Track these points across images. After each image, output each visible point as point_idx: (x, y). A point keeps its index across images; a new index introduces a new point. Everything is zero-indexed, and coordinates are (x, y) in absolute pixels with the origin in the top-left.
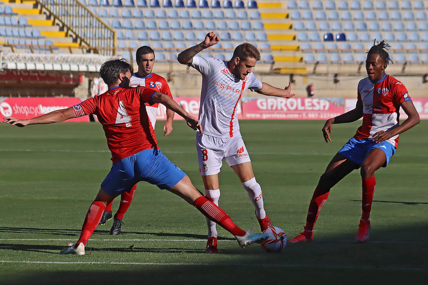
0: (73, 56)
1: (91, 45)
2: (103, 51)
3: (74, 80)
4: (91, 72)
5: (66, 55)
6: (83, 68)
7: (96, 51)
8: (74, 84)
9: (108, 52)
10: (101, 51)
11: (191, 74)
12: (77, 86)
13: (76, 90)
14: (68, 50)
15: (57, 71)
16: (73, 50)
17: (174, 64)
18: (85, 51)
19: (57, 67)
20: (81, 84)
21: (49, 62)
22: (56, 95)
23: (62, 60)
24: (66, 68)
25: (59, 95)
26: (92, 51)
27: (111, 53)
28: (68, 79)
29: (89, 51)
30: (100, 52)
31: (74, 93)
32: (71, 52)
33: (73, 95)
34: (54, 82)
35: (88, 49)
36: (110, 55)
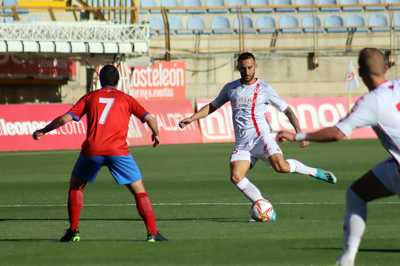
0: (59, 24)
1: (90, 3)
2: (112, 13)
3: (59, 70)
4: (93, 55)
5: (46, 23)
6: (79, 48)
7: (99, 15)
8: (61, 77)
9: (123, 16)
10: (109, 13)
11: (279, 55)
12: (64, 81)
13: (64, 90)
14: (47, 14)
15: (29, 53)
16: (56, 13)
17: (246, 36)
18: (78, 14)
19: (31, 47)
20: (73, 77)
21: (15, 38)
22: (26, 100)
23: (39, 32)
24: (47, 47)
25: (32, 101)
26: (91, 16)
27: (129, 17)
28: (49, 70)
29: (85, 16)
30: (106, 17)
31: (60, 96)
32: (53, 19)
33: (58, 99)
34: (24, 76)
35: (83, 11)
36: (126, 22)
